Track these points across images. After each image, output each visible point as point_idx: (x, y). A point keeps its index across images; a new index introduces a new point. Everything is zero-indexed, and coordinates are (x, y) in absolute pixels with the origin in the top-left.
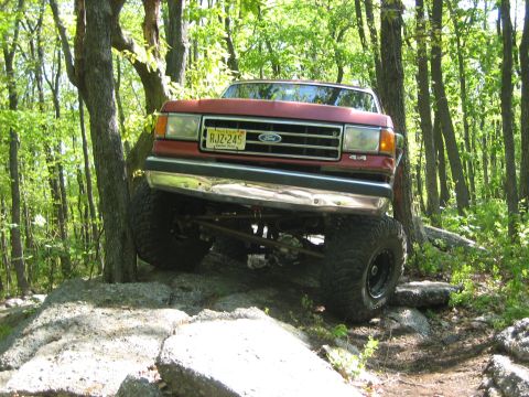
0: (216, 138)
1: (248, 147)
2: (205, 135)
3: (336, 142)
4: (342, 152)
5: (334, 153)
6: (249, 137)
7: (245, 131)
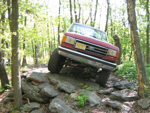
0: (78, 45)
1: (86, 49)
2: (76, 44)
3: (106, 53)
4: (108, 55)
7: (86, 45)
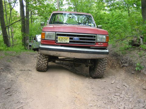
0: (60, 39)
1: (70, 42)
2: (57, 38)
3: (94, 40)
4: (96, 42)
5: (94, 43)
6: (70, 39)
7: (69, 37)
